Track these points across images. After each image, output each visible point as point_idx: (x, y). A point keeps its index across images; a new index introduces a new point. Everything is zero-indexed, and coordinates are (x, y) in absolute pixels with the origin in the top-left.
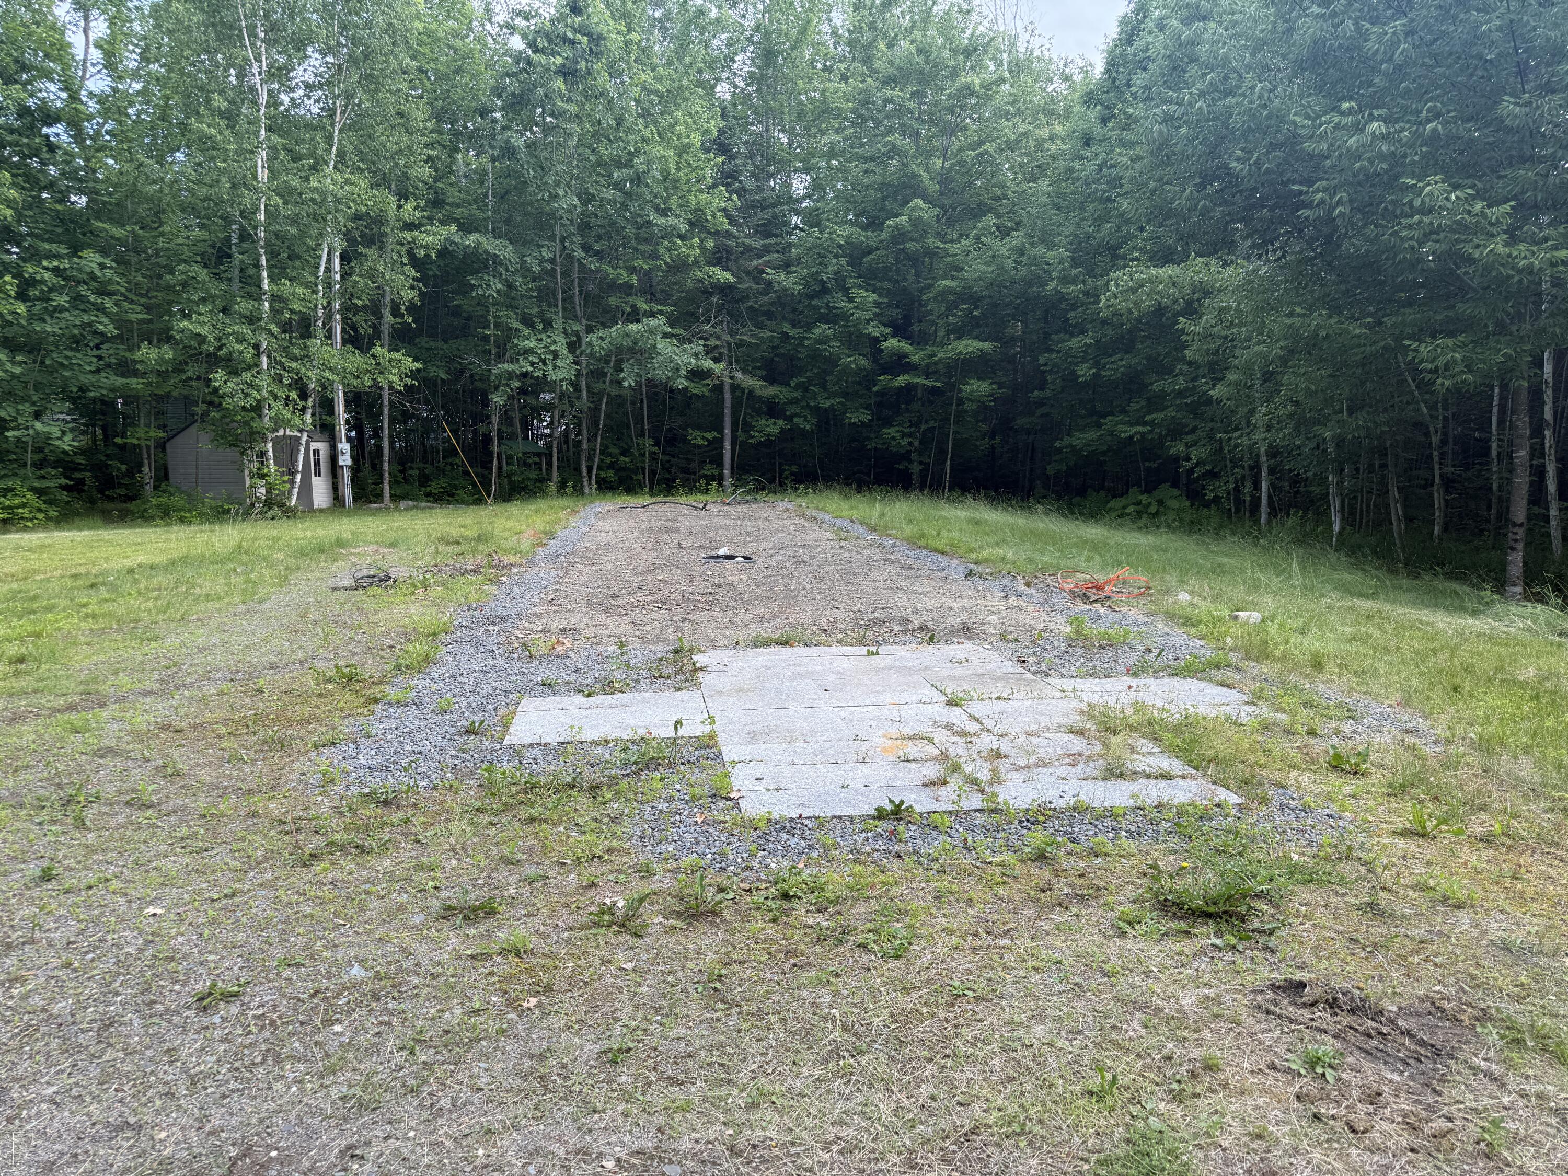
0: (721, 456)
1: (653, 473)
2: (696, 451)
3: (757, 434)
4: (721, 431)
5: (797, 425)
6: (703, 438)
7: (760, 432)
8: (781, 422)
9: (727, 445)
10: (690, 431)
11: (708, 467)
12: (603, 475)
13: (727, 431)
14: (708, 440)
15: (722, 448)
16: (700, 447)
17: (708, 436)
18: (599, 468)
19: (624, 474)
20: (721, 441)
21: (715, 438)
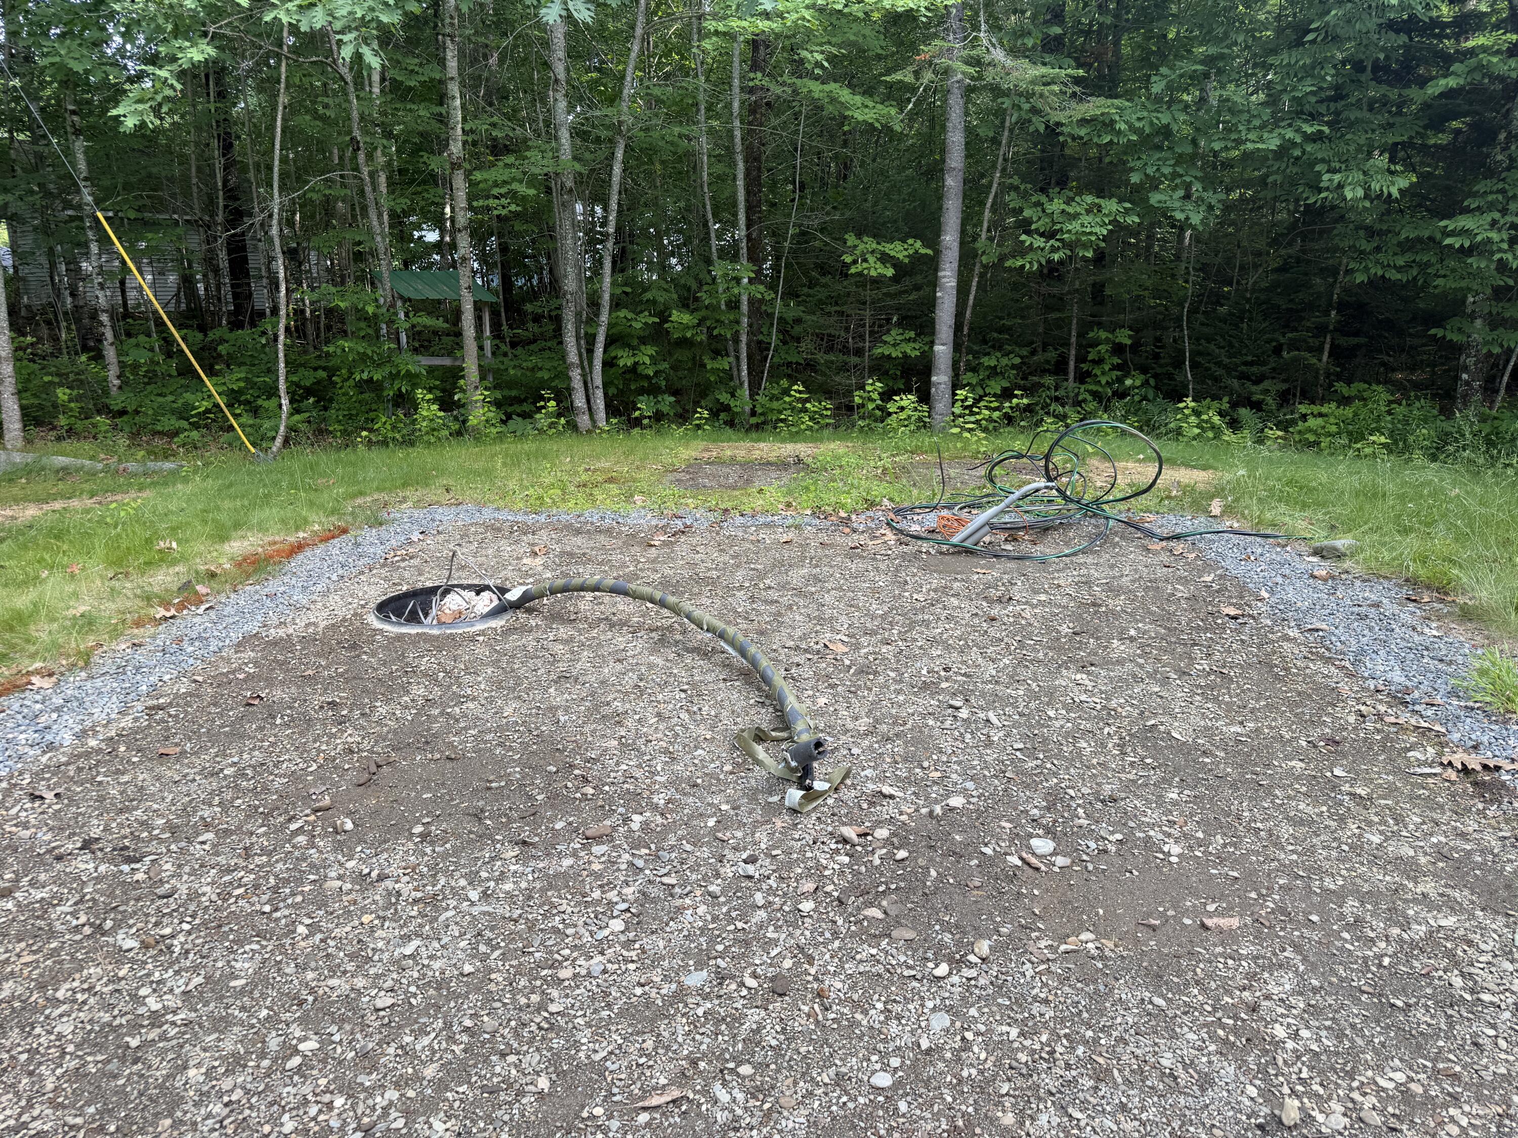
0: (931, 304)
1: (758, 351)
2: (868, 294)
3: (1039, 242)
4: (932, 237)
5: (1165, 212)
6: (885, 258)
7: (1049, 235)
8: (1111, 206)
9: (948, 277)
10: (851, 239)
11: (894, 335)
12: (626, 360)
13: (950, 238)
14: (896, 264)
15: (934, 283)
16: (877, 282)
17: (899, 250)
18: (610, 342)
19: (682, 355)
20: (931, 264)
21: (916, 258)
